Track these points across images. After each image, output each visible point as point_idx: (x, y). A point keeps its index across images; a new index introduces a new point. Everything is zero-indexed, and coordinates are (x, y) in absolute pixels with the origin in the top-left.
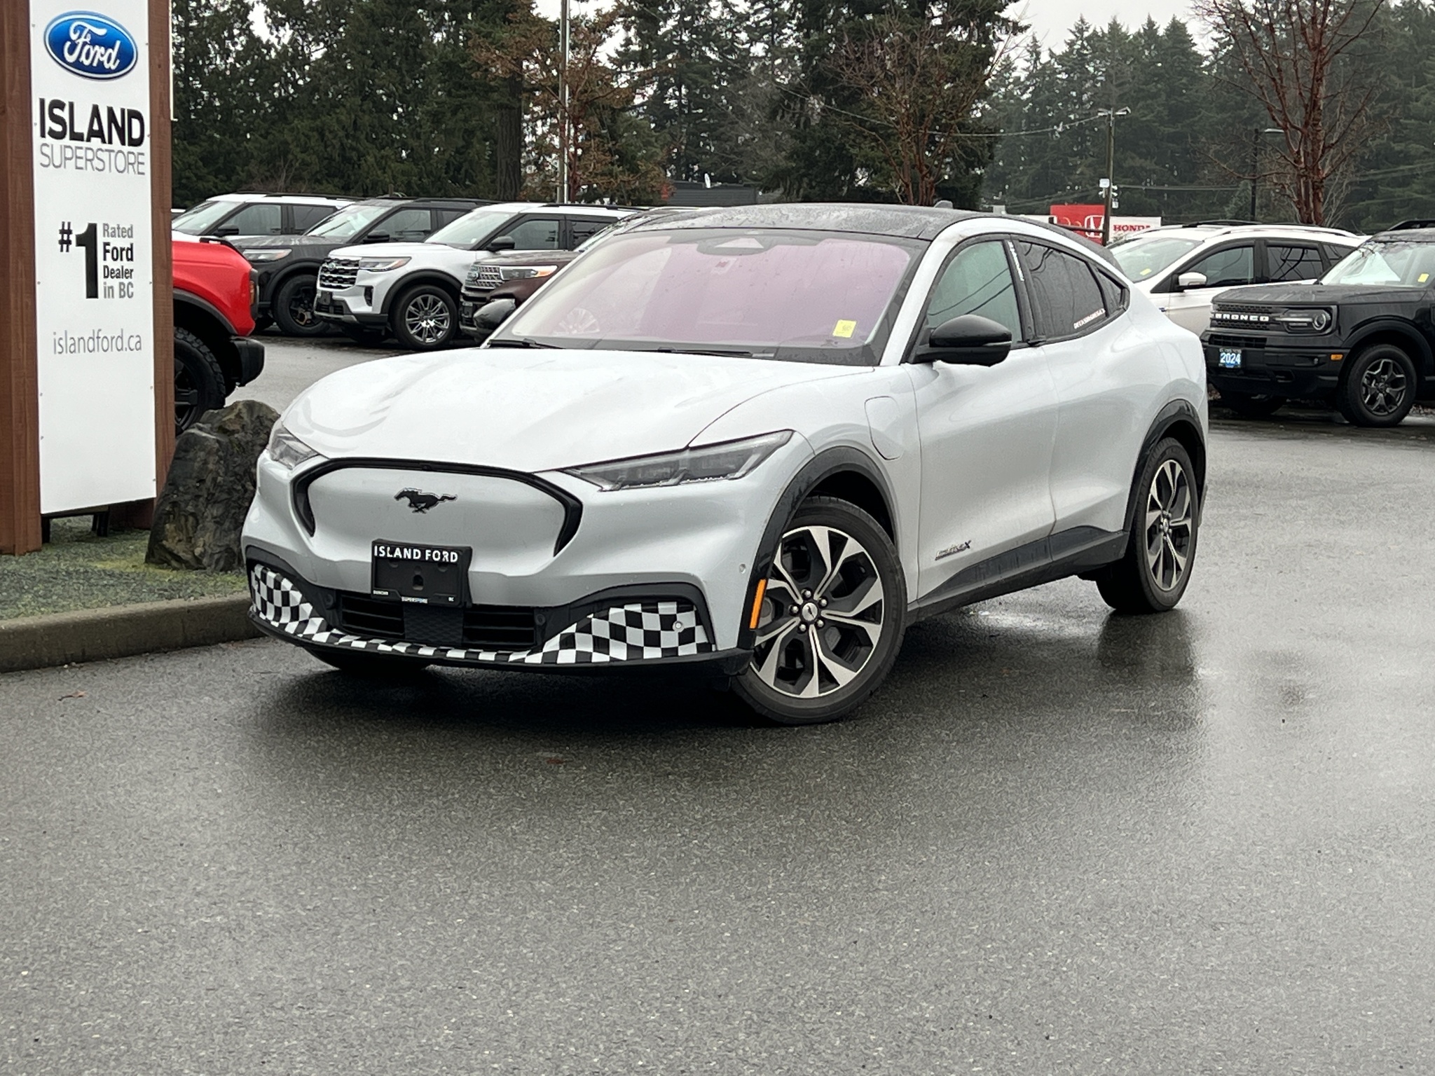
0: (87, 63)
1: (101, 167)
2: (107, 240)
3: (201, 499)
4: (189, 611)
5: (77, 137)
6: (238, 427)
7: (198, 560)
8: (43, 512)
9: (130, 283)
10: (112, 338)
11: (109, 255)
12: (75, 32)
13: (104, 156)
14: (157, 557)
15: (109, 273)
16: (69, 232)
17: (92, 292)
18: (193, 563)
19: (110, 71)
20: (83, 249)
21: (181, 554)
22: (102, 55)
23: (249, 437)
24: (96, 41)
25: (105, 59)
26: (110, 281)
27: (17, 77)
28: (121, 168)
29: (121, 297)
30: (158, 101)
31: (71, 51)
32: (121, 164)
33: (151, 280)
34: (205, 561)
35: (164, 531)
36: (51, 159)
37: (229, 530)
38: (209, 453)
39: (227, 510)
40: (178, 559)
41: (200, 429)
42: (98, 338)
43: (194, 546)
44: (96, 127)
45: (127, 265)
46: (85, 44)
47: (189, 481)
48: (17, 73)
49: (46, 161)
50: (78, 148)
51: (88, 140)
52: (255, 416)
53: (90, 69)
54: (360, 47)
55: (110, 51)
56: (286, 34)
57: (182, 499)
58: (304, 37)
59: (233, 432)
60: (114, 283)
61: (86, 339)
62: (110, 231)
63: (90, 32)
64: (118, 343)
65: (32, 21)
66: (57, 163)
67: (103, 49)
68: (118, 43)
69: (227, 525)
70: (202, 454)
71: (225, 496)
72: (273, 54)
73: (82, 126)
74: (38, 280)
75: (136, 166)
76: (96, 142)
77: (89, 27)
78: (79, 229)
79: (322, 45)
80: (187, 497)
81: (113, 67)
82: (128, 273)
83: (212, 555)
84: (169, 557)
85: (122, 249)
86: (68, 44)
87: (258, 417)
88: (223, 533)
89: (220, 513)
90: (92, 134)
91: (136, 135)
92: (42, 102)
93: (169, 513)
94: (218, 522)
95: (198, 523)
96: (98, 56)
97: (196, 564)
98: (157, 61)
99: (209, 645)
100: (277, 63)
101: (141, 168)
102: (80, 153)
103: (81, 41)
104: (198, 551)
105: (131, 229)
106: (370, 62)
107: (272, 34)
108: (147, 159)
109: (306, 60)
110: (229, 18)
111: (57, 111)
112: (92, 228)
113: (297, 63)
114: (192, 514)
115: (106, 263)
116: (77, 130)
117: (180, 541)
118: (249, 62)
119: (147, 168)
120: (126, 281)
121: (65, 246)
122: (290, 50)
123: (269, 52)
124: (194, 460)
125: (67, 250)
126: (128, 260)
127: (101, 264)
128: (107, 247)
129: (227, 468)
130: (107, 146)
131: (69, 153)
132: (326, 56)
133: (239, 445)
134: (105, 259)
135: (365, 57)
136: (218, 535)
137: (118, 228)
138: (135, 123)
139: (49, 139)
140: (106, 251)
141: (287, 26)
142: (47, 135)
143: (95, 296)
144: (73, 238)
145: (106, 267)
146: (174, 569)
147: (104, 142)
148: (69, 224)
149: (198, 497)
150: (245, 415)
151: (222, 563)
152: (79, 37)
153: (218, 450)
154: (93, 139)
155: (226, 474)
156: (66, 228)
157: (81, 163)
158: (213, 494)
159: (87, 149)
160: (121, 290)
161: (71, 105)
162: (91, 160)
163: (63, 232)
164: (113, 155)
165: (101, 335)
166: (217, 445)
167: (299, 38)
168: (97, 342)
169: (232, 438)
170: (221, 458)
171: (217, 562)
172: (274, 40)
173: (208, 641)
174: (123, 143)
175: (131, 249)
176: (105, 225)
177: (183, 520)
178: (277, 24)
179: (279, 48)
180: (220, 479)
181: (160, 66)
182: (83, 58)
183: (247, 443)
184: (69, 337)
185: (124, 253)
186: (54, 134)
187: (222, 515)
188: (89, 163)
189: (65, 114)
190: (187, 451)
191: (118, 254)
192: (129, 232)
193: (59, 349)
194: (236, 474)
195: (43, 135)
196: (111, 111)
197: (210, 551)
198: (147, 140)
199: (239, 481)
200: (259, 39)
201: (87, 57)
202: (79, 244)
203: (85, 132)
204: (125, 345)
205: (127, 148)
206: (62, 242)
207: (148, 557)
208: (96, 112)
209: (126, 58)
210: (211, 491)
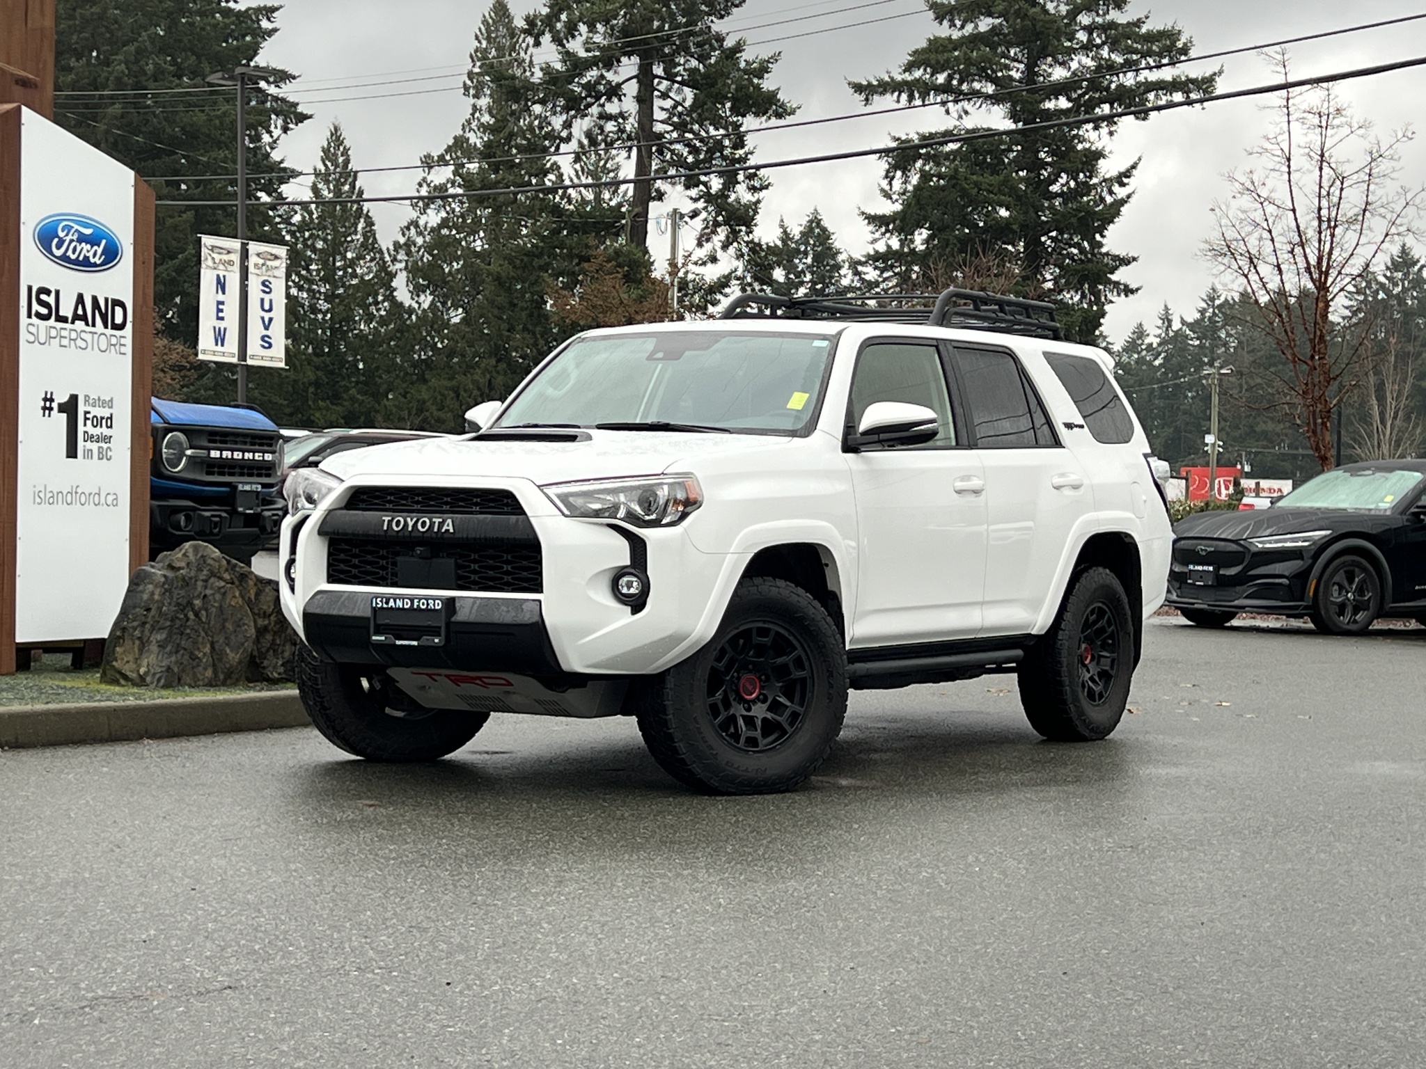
0: (73, 257)
1: (83, 345)
2: (88, 409)
3: (148, 626)
4: (115, 710)
5: (63, 319)
6: (183, 564)
7: (142, 678)
8: (18, 640)
9: (109, 448)
10: (90, 494)
11: (89, 422)
12: (63, 231)
13: (88, 337)
14: (109, 676)
15: (89, 438)
16: (52, 400)
17: (72, 452)
18: (138, 681)
19: (95, 265)
20: (65, 415)
21: (128, 673)
22: (88, 251)
23: (193, 574)
24: (82, 239)
25: (90, 254)
26: (89, 445)
27: (7, 266)
28: (103, 349)
29: (99, 459)
30: (141, 293)
31: (58, 247)
32: (103, 346)
33: (129, 446)
34: (148, 679)
35: (114, 654)
36: (37, 337)
37: (170, 653)
38: (156, 586)
39: (170, 635)
40: (126, 678)
41: (153, 567)
42: (76, 493)
43: (139, 666)
44: (80, 312)
45: (105, 431)
46: (72, 241)
47: (138, 610)
48: (6, 262)
49: (32, 338)
50: (62, 329)
51: (73, 323)
52: (200, 555)
53: (76, 262)
54: (496, 311)
55: (96, 248)
56: (426, 300)
57: (131, 625)
58: (444, 304)
59: (179, 569)
60: (94, 446)
61: (65, 494)
62: (91, 401)
63: (77, 231)
64: (95, 498)
65: (23, 219)
66: (42, 341)
67: (89, 246)
68: (104, 242)
69: (169, 648)
70: (150, 587)
71: (168, 623)
72: (414, 317)
73: (67, 310)
74: (20, 438)
75: (117, 347)
76: (80, 325)
77: (76, 227)
78: (61, 398)
79: (460, 310)
80: (135, 624)
81: (98, 262)
82: (107, 439)
83: (154, 674)
84: (118, 676)
85: (102, 418)
86: (56, 240)
87: (202, 556)
88: (166, 656)
89: (164, 636)
90: (76, 317)
91: (119, 320)
92: (30, 288)
93: (119, 637)
94: (159, 646)
95: (144, 647)
96: (84, 251)
97: (141, 682)
98: (141, 259)
99: (132, 740)
100: (416, 326)
101: (123, 349)
102: (64, 333)
103: (68, 239)
104: (142, 671)
105: (111, 400)
106: (505, 326)
107: (413, 299)
108: (128, 341)
109: (447, 324)
110: (373, 285)
111: (43, 297)
112: (74, 398)
113: (436, 326)
114: (139, 638)
115: (85, 429)
116: (61, 313)
117: (128, 662)
118: (392, 326)
119: (128, 350)
120: (105, 446)
121: (47, 412)
122: (430, 315)
123: (410, 316)
124: (142, 592)
125: (49, 416)
126: (107, 427)
127: (81, 429)
128: (88, 416)
129: (171, 598)
130: (90, 329)
131: (53, 333)
132: (463, 319)
133: (183, 579)
134: (85, 425)
135: (500, 322)
136: (160, 657)
137: (99, 399)
138: (118, 310)
139: (34, 320)
140: (86, 419)
141: (428, 292)
142: (33, 317)
143: (75, 457)
144: (55, 405)
145: (85, 432)
146: (123, 686)
147: (87, 324)
148: (52, 394)
149: (144, 623)
150: (191, 554)
151: (163, 681)
152: (67, 235)
153: (164, 584)
154: (77, 322)
155: (170, 604)
156: (49, 396)
157: (65, 342)
158: (158, 622)
159: (71, 330)
160: (99, 453)
161: (57, 293)
162: (74, 340)
163: (45, 400)
164: (96, 336)
165: (80, 491)
166: (163, 579)
167: (439, 304)
168: (73, 496)
169: (178, 573)
170: (166, 590)
171: (159, 680)
172: (416, 306)
173: (131, 737)
174: (106, 327)
175: (111, 418)
176: (86, 396)
177: (131, 643)
178: (418, 290)
179: (420, 312)
180: (164, 608)
181: (144, 263)
182: (70, 253)
183: (191, 578)
184: (48, 490)
185: (104, 421)
186: (39, 315)
187: (166, 639)
188: (72, 342)
189: (51, 300)
190: (138, 584)
191: (98, 421)
192: (110, 403)
193: (38, 500)
194: (178, 604)
195: (29, 316)
196: (95, 299)
197: (152, 671)
198: (129, 326)
199: (182, 610)
200: (402, 303)
201: (74, 251)
202: (60, 411)
203: (70, 316)
204: (103, 500)
205: (109, 331)
206: (44, 408)
207: (102, 677)
208: (80, 299)
209: (111, 254)
210: (157, 619)
